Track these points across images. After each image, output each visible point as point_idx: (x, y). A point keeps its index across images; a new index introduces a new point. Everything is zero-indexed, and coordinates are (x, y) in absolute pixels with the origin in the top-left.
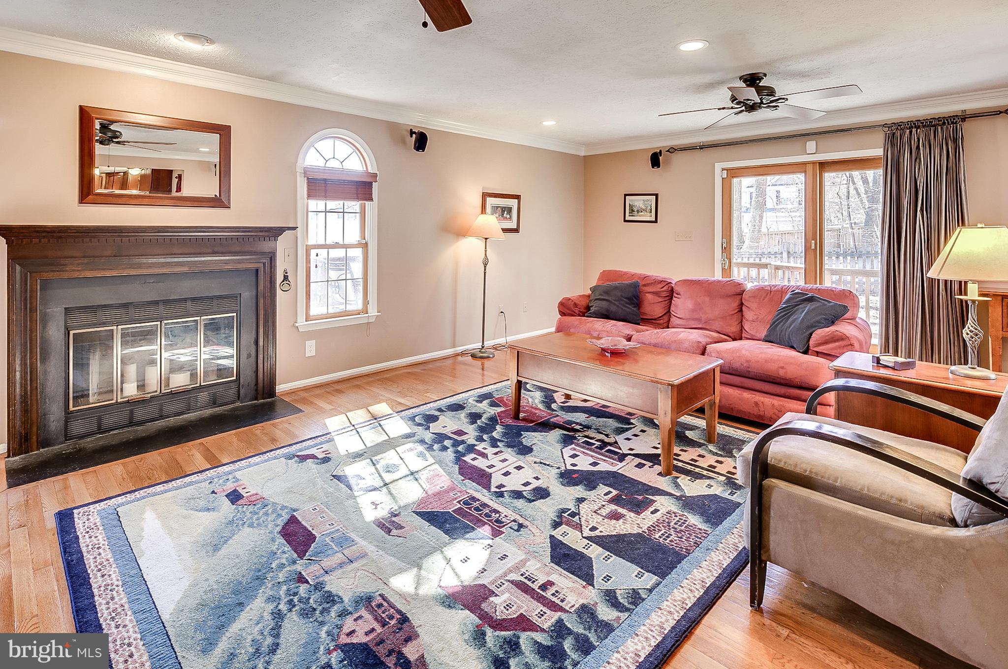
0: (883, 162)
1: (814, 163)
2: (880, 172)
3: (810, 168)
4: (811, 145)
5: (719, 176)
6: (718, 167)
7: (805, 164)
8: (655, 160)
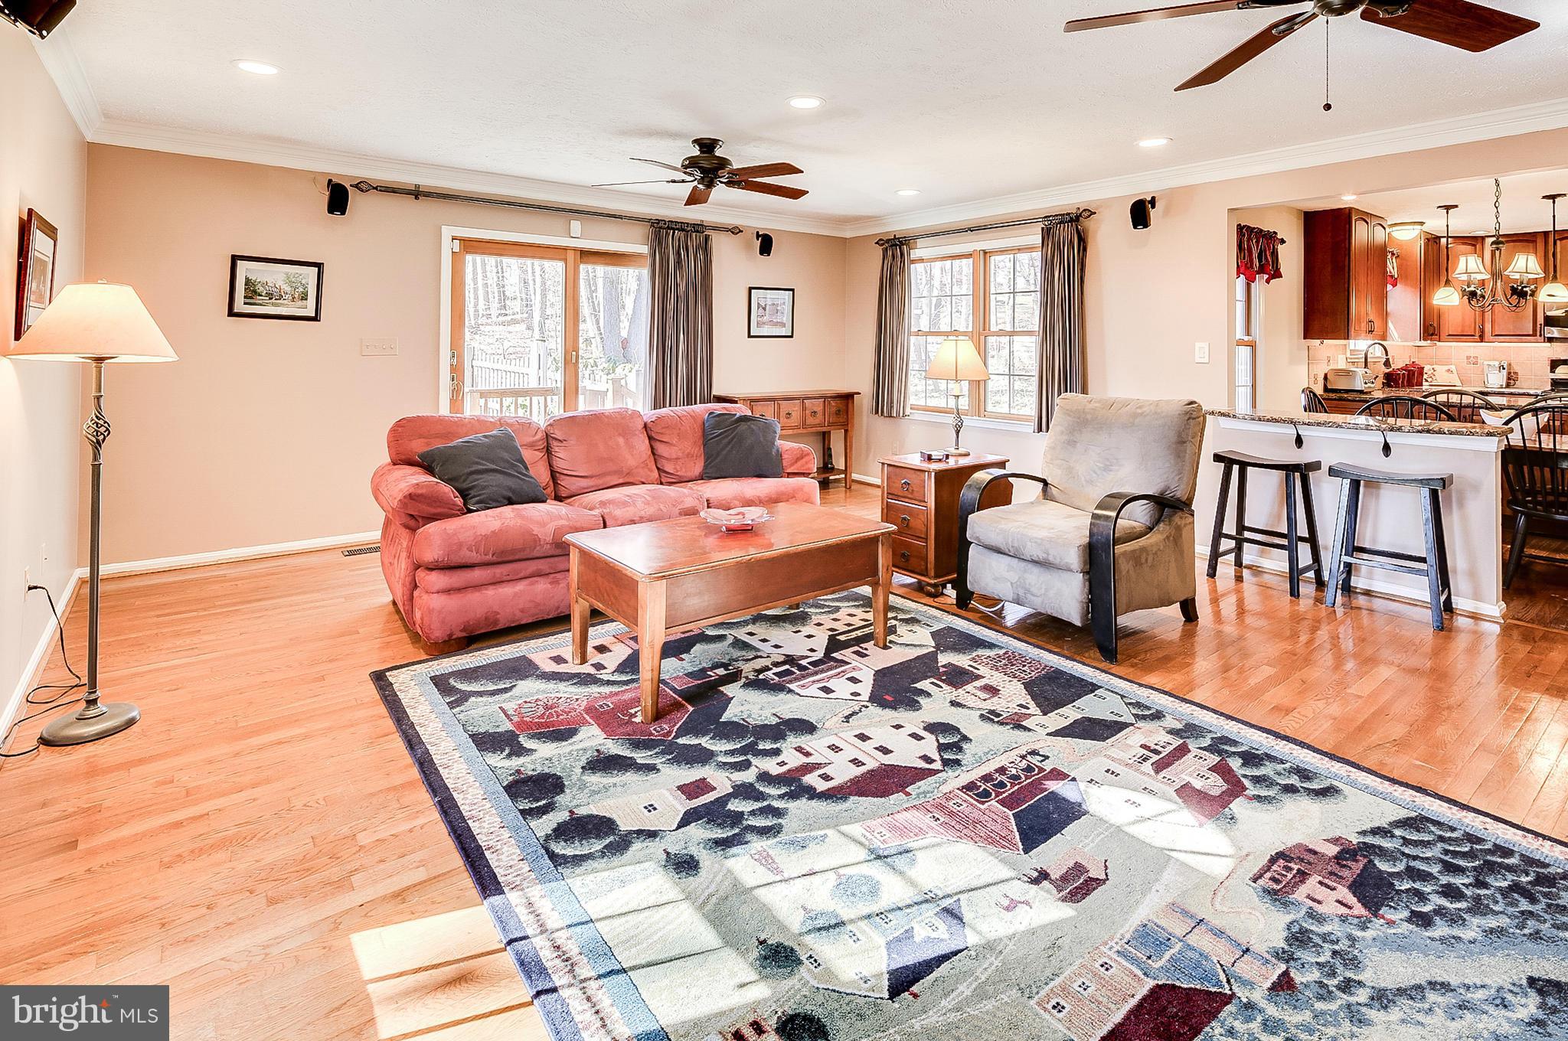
0: (649, 261)
1: (575, 249)
2: (645, 272)
3: (571, 255)
4: (576, 226)
5: (448, 247)
6: (447, 232)
7: (565, 249)
8: (338, 199)
